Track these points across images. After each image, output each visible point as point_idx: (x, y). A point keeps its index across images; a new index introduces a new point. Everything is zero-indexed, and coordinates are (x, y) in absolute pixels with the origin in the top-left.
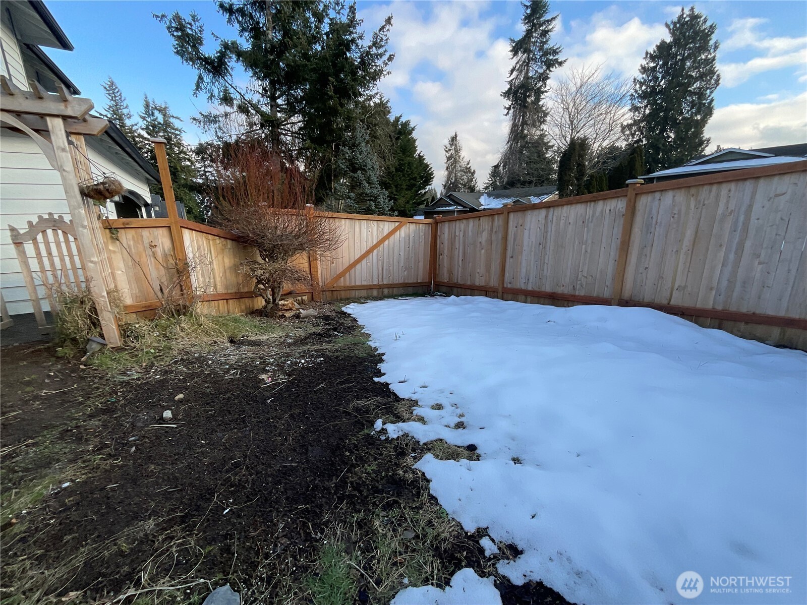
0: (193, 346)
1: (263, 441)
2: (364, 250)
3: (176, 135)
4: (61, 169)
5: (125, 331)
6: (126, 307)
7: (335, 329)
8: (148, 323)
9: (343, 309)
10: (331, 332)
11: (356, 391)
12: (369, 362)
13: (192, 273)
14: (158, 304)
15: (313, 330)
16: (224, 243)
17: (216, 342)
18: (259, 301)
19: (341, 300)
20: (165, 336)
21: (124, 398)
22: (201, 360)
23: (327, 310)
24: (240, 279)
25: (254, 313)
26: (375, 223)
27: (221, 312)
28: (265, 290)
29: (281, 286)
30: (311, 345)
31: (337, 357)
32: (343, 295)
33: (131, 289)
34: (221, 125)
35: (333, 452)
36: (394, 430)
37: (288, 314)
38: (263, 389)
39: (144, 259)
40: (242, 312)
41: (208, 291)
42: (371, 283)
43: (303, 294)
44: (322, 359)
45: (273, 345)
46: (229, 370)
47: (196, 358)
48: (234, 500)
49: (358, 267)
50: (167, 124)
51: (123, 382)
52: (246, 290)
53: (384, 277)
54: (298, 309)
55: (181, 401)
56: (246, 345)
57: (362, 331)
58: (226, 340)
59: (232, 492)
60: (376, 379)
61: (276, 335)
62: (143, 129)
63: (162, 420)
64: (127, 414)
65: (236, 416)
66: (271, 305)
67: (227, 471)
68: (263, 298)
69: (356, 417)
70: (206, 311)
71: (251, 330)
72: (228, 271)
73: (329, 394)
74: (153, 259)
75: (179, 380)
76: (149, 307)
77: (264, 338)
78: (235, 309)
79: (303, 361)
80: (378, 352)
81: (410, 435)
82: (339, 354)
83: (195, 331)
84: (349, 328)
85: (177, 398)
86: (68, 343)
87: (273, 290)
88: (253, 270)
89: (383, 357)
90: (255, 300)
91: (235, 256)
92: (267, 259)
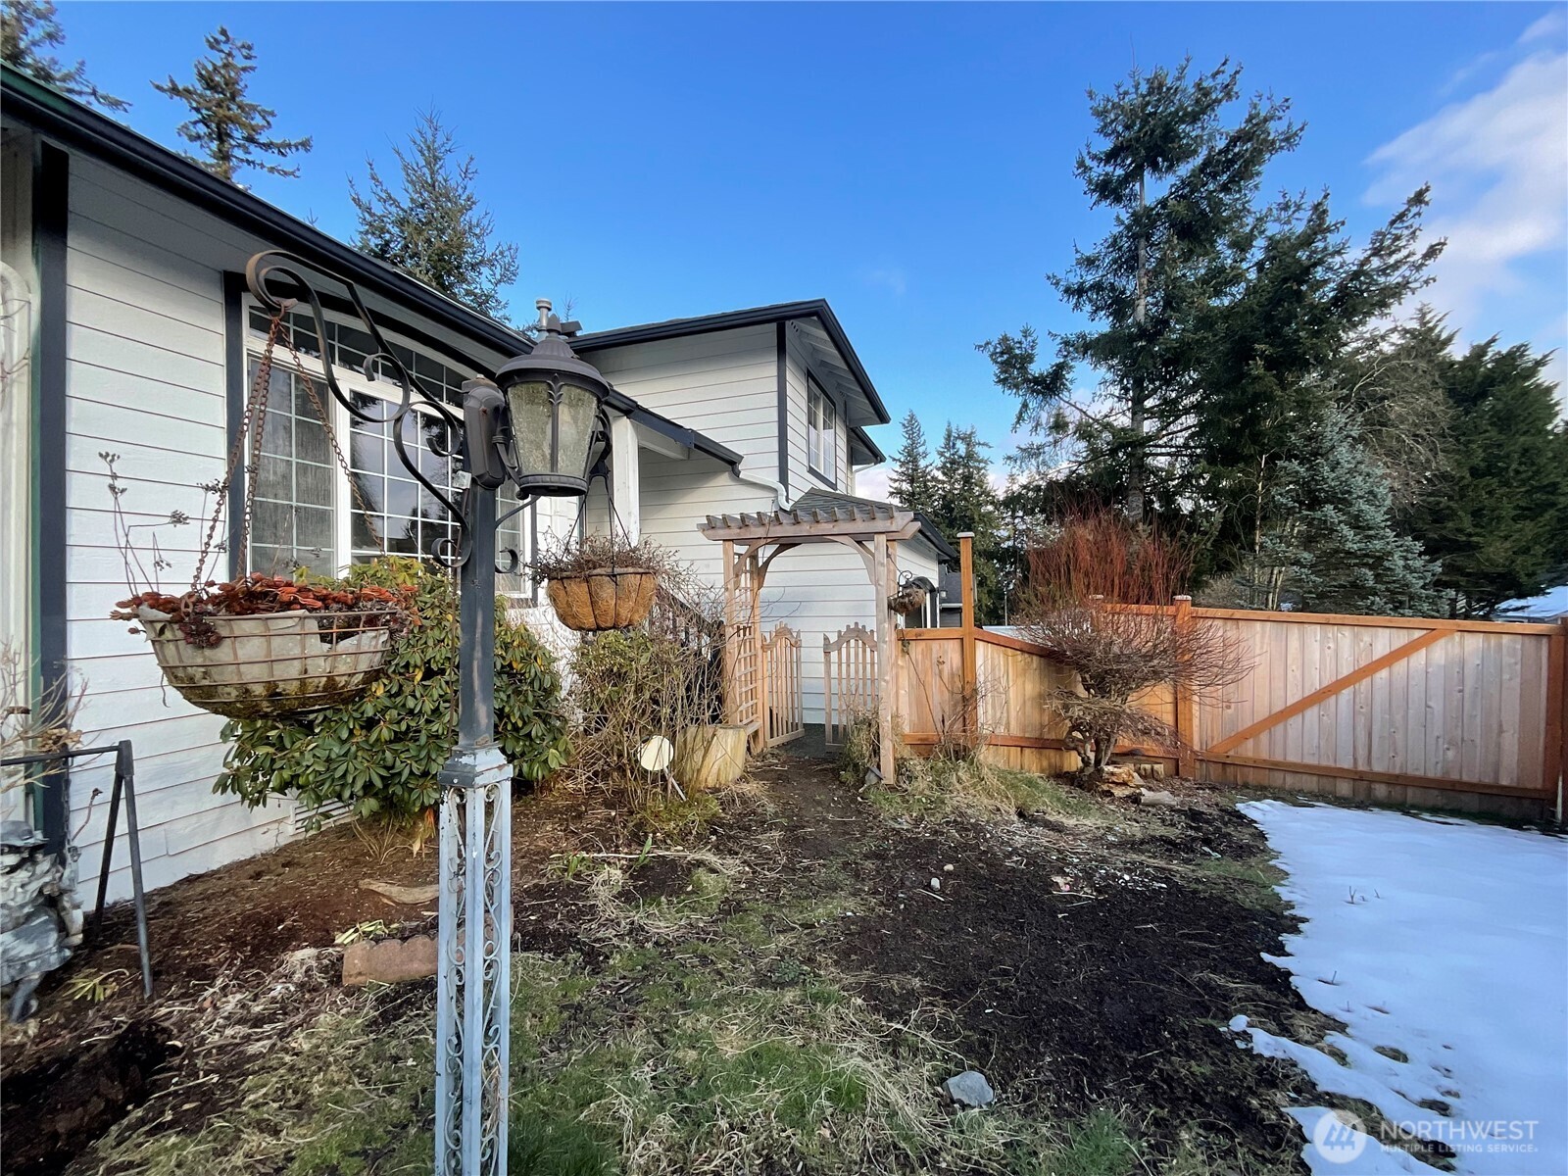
0: (969, 806)
1: (1042, 960)
2: (1315, 684)
3: (979, 469)
4: (877, 584)
5: (900, 767)
6: (903, 736)
7: (1207, 842)
8: (922, 761)
9: (1240, 806)
10: (1198, 845)
11: (1214, 959)
12: (1264, 923)
13: (980, 704)
14: (936, 739)
15: (1161, 831)
16: (1029, 659)
17: (998, 810)
18: (1073, 758)
19: (1246, 786)
20: (939, 784)
21: (895, 848)
22: (977, 828)
23: (1202, 801)
24: (1046, 719)
25: (1061, 776)
26: (1347, 631)
27: (1011, 765)
28: (1083, 742)
29: (1113, 740)
30: (1150, 857)
31: (1195, 892)
32: (1252, 777)
33: (910, 715)
34: (1047, 458)
35: (1143, 1021)
36: (1265, 1043)
37: (1118, 792)
38: (1054, 896)
39: (929, 678)
40: (1042, 771)
41: (997, 732)
42: (1333, 765)
43: (1154, 759)
44: (1164, 886)
45: (1083, 837)
46: (1011, 853)
47: (971, 824)
48: (998, 1005)
49: (1294, 722)
50: (970, 456)
51: (894, 829)
52: (1053, 736)
53: (1374, 754)
54: (1138, 787)
55: (949, 873)
56: (1039, 826)
57: (1271, 863)
58: (1013, 810)
59: (997, 996)
60: (1266, 957)
61: (1091, 822)
62: (938, 469)
63: (929, 887)
64: (896, 867)
65: (1012, 917)
66: (1091, 769)
67: (993, 974)
68: (1079, 754)
69: (1201, 996)
70: (990, 760)
71: (1050, 804)
72: (1028, 704)
73: (1161, 944)
74: (938, 678)
75: (950, 847)
76: (926, 739)
77: (1070, 822)
78: (1032, 765)
79: (1127, 877)
80: (1292, 912)
81: (1301, 1066)
82: (1201, 887)
83: (974, 786)
84: (1241, 847)
85: (946, 868)
86: (850, 768)
87: (1097, 743)
88: (1066, 707)
89: (1301, 926)
90: (1066, 755)
91: (1041, 683)
92: (1092, 691)
